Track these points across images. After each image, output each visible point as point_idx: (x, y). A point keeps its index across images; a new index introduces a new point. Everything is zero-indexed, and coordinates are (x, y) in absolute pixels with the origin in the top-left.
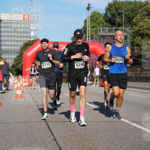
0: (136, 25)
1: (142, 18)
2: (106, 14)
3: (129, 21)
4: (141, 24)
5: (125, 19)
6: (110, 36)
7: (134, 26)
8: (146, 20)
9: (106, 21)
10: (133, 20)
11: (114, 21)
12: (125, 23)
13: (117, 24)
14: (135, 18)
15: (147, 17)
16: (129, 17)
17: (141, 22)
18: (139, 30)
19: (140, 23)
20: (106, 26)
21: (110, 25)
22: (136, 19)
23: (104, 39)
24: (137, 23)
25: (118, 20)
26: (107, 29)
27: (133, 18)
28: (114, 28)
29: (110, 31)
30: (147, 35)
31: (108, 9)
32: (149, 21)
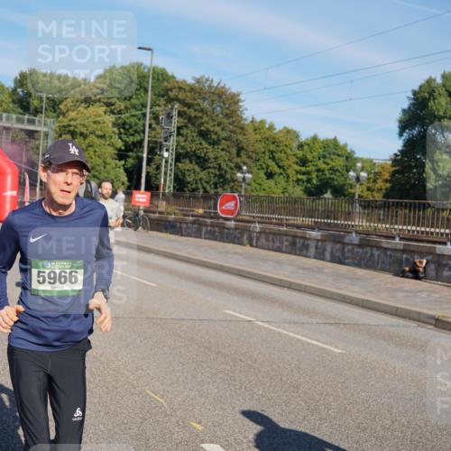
0: (64, 114)
1: (75, 105)
2: (14, 91)
3: (53, 107)
4: (72, 114)
5: (46, 103)
6: (22, 130)
7: (61, 117)
8: (81, 109)
9: (14, 102)
10: (61, 106)
11: (28, 103)
12: (46, 109)
13: (32, 108)
14: (64, 103)
15: (83, 105)
16: (53, 100)
17: (73, 111)
18: (70, 126)
19: (70, 112)
20: (15, 112)
21: (20, 110)
22: (66, 106)
23: (8, 133)
24: (67, 111)
25: (35, 103)
26: (14, 116)
27: (61, 102)
28: (26, 117)
29: (19, 120)
30: (82, 134)
31: (20, 81)
32: (85, 111)
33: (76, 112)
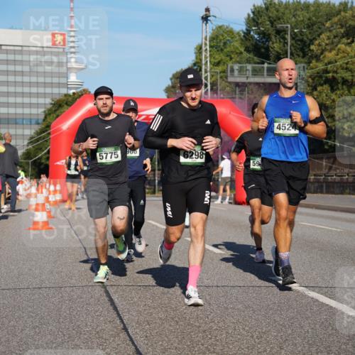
0: (317, 58)
1: (333, 43)
2: (247, 33)
3: (302, 50)
4: (330, 55)
5: (292, 45)
6: (258, 84)
7: (314, 61)
8: (341, 46)
9: (247, 50)
10: (312, 47)
11: (267, 49)
12: (292, 54)
13: (272, 55)
14: (317, 42)
15: (344, 40)
16: (302, 41)
17: (330, 51)
18: (326, 71)
19: (327, 53)
20: (248, 61)
21: (256, 59)
22: (319, 45)
23: (242, 92)
24: (322, 53)
25: (276, 46)
26: (249, 67)
27: (312, 42)
28: (266, 65)
29: (256, 72)
30: (345, 82)
31: (253, 19)
32: (349, 49)
33: (334, 52)
